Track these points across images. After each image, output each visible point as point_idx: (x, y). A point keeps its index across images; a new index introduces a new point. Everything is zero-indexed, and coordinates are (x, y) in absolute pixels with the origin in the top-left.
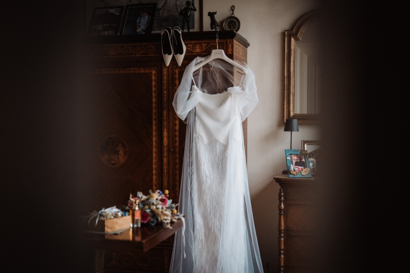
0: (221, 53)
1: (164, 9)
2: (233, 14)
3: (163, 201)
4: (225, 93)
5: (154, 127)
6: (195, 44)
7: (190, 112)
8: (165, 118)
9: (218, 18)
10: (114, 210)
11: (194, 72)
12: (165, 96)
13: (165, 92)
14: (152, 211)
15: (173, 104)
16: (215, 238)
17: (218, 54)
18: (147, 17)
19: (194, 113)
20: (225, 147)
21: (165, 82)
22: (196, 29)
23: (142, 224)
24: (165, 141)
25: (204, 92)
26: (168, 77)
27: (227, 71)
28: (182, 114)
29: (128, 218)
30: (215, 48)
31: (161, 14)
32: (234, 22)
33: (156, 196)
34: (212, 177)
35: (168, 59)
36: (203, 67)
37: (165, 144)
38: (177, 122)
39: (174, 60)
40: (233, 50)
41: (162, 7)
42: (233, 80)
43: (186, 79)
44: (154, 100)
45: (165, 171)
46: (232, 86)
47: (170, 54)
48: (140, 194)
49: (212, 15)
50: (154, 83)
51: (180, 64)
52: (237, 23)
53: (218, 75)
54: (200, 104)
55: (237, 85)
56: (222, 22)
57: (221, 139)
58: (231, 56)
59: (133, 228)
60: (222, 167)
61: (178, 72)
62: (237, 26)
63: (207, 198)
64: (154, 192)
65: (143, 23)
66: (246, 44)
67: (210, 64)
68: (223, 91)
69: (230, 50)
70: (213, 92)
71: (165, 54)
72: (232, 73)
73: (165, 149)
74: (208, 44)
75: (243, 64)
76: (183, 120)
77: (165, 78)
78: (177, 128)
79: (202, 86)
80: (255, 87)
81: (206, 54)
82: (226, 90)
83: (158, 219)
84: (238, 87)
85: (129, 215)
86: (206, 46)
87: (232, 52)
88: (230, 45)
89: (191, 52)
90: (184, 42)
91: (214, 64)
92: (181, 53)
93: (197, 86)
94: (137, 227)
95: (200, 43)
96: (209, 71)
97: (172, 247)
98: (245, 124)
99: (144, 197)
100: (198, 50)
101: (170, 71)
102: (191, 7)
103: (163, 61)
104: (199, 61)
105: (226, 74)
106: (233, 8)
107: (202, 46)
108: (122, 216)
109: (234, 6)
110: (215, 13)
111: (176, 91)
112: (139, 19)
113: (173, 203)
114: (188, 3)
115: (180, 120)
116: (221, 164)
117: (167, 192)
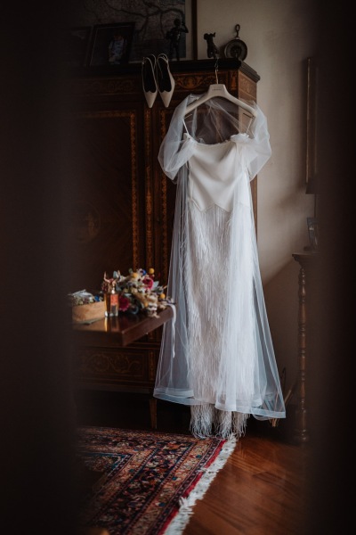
0: (221, 89)
1: (145, 31)
2: (237, 36)
3: (147, 282)
4: (227, 142)
5: (134, 190)
6: (186, 77)
7: (181, 168)
8: (149, 178)
9: (217, 42)
10: (84, 294)
11: (186, 116)
12: (148, 147)
13: (148, 143)
14: (133, 296)
15: (159, 158)
16: (216, 335)
17: (218, 90)
18: (122, 41)
19: (186, 169)
20: (228, 214)
21: (148, 129)
22: (189, 57)
23: (120, 312)
24: (149, 206)
25: (199, 141)
26: (152, 122)
27: (230, 113)
28: (171, 170)
29: (102, 305)
30: (214, 83)
31: (141, 38)
32: (239, 48)
33: (138, 276)
34: (211, 254)
35: (152, 98)
36: (199, 108)
37: (149, 212)
38: (165, 182)
39: (159, 100)
40: (237, 84)
41: (143, 28)
42: (238, 126)
43: (176, 124)
44: (133, 153)
45: (150, 247)
46: (237, 133)
47: (154, 91)
48: (117, 274)
49: (209, 37)
50: (133, 131)
51: (167, 105)
52: (243, 48)
53: (217, 119)
54: (194, 158)
55: (243, 132)
56: (223, 48)
57: (223, 203)
58: (235, 94)
59: (109, 317)
60: (224, 241)
61: (164, 116)
62: (243, 53)
63: (205, 282)
64: (135, 271)
65: (117, 49)
66: (255, 78)
67: (208, 103)
68: (224, 141)
69: (233, 85)
70: (211, 141)
71: (147, 91)
72: (236, 116)
73: (149, 219)
74: (204, 77)
75: (251, 104)
76: (173, 179)
77: (148, 124)
78: (164, 190)
79: (197, 134)
80: (267, 133)
81: (202, 90)
82: (229, 138)
83: (140, 307)
84: (245, 135)
85: (103, 300)
86: (201, 80)
87: (237, 87)
88: (234, 79)
89: (181, 88)
90: (172, 74)
91: (212, 104)
92: (169, 90)
93: (190, 134)
94: (114, 317)
95: (194, 76)
96: (206, 113)
97: (160, 346)
98: (254, 184)
99: (123, 278)
100: (191, 85)
101: (154, 114)
102: (181, 27)
103: (144, 102)
104: (193, 100)
105: (229, 117)
106: (237, 29)
107: (196, 79)
108: (94, 301)
109: (238, 25)
110: (214, 35)
111: (162, 140)
112: (111, 45)
113: (160, 285)
114: (177, 22)
115: (168, 179)
116: (223, 237)
117: (152, 271)
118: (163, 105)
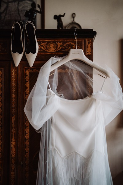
1: (6, 14)
2: (74, 21)
4: (88, 98)
6: (48, 42)
8: (14, 126)
12: (14, 100)
13: (14, 96)
15: (25, 110)
21: (14, 84)
26: (17, 79)
27: (86, 73)
30: (74, 48)
31: (3, 18)
35: (18, 58)
36: (59, 68)
37: (13, 156)
38: (27, 130)
39: (24, 59)
40: (92, 50)
41: (4, 11)
47: (20, 53)
49: (58, 18)
51: (31, 65)
53: (75, 78)
58: (90, 57)
69: (89, 50)
71: (14, 52)
72: (91, 76)
73: (13, 162)
74: (64, 43)
77: (14, 80)
78: (27, 136)
79: (58, 90)
86: (61, 46)
87: (92, 52)
88: (89, 46)
89: (44, 51)
90: (37, 39)
91: (71, 66)
92: (34, 52)
95: (55, 42)
101: (19, 72)
103: (12, 61)
104: (55, 61)
106: (73, 15)
107: (57, 45)
109: (74, 14)
111: (27, 95)
114: (33, 4)
118: (28, 65)
